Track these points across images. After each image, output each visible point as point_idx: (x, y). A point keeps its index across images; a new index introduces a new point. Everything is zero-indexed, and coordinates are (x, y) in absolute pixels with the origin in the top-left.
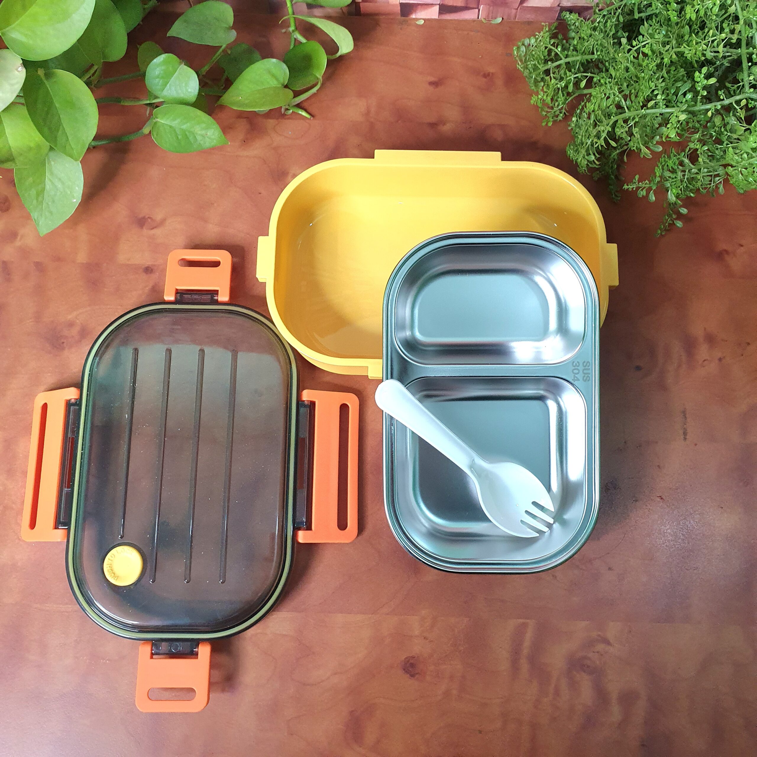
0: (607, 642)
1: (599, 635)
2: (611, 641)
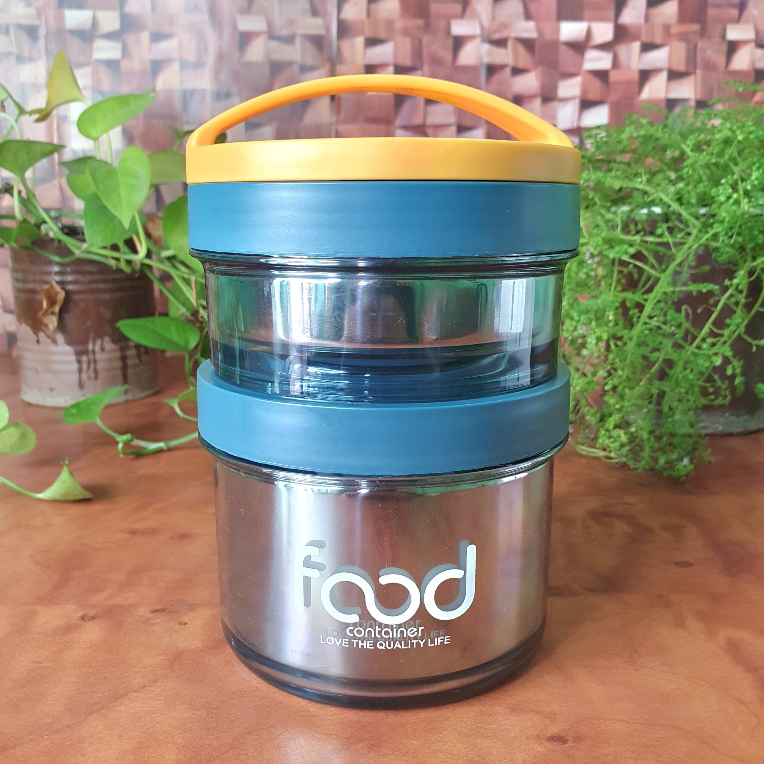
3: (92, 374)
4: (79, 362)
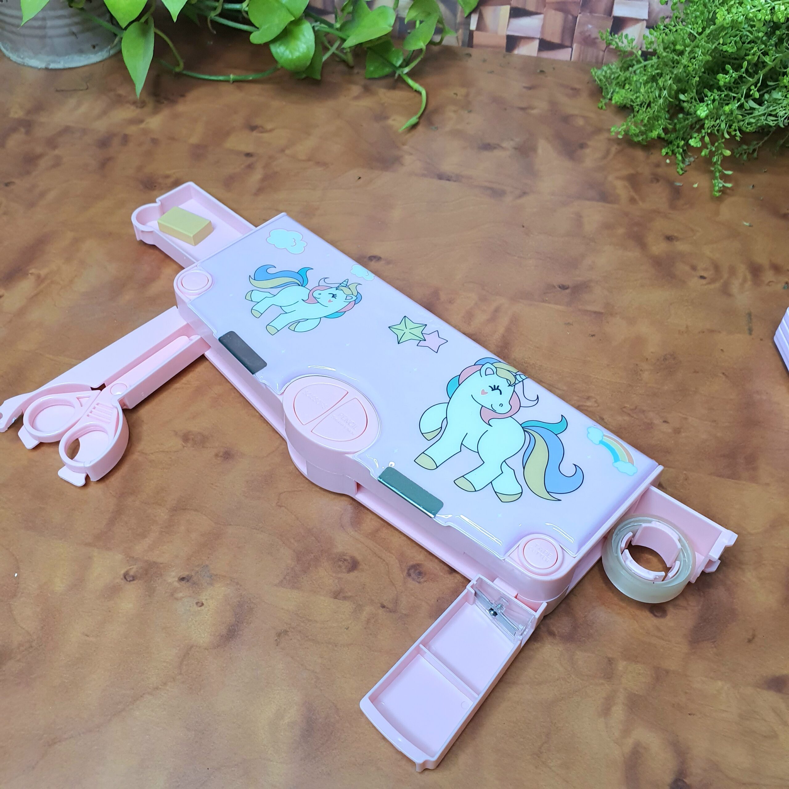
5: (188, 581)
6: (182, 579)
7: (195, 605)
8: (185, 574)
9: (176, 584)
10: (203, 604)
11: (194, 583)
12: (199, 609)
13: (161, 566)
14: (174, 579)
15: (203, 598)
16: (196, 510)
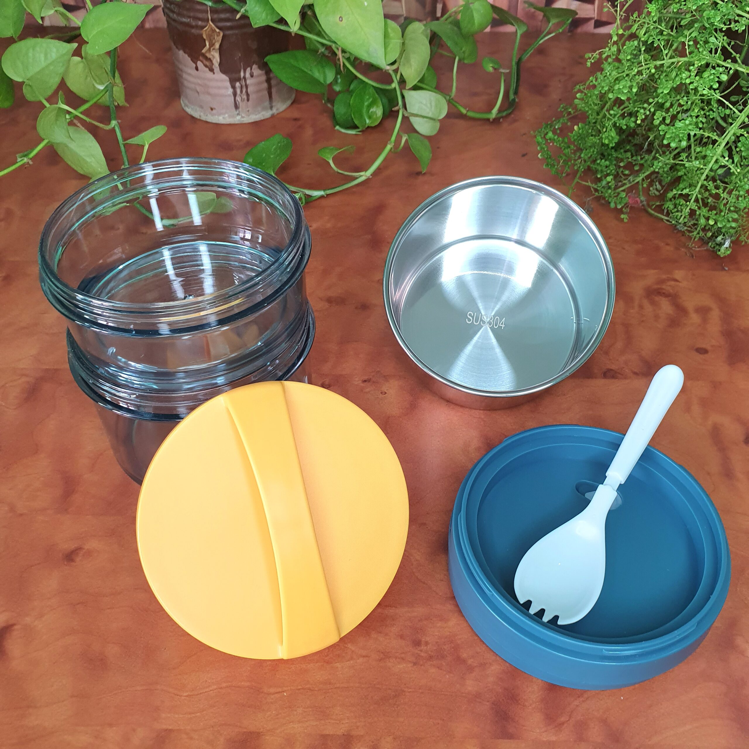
0: (676, 281)
1: (667, 277)
2: (680, 280)
3: (245, 97)
4: (234, 87)
5: (369, 382)
6: (365, 381)
7: (381, 395)
8: (366, 378)
9: (362, 385)
10: (386, 393)
11: (374, 382)
12: (384, 395)
13: (346, 376)
14: (359, 382)
15: (384, 389)
16: (356, 341)
